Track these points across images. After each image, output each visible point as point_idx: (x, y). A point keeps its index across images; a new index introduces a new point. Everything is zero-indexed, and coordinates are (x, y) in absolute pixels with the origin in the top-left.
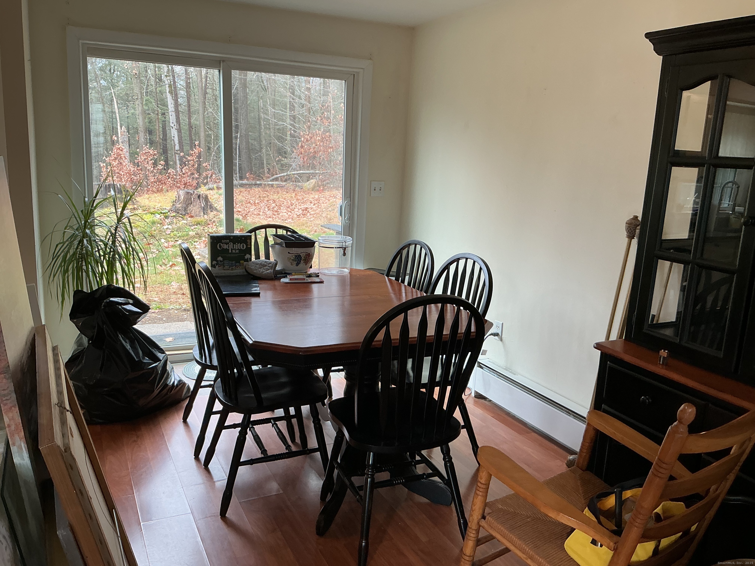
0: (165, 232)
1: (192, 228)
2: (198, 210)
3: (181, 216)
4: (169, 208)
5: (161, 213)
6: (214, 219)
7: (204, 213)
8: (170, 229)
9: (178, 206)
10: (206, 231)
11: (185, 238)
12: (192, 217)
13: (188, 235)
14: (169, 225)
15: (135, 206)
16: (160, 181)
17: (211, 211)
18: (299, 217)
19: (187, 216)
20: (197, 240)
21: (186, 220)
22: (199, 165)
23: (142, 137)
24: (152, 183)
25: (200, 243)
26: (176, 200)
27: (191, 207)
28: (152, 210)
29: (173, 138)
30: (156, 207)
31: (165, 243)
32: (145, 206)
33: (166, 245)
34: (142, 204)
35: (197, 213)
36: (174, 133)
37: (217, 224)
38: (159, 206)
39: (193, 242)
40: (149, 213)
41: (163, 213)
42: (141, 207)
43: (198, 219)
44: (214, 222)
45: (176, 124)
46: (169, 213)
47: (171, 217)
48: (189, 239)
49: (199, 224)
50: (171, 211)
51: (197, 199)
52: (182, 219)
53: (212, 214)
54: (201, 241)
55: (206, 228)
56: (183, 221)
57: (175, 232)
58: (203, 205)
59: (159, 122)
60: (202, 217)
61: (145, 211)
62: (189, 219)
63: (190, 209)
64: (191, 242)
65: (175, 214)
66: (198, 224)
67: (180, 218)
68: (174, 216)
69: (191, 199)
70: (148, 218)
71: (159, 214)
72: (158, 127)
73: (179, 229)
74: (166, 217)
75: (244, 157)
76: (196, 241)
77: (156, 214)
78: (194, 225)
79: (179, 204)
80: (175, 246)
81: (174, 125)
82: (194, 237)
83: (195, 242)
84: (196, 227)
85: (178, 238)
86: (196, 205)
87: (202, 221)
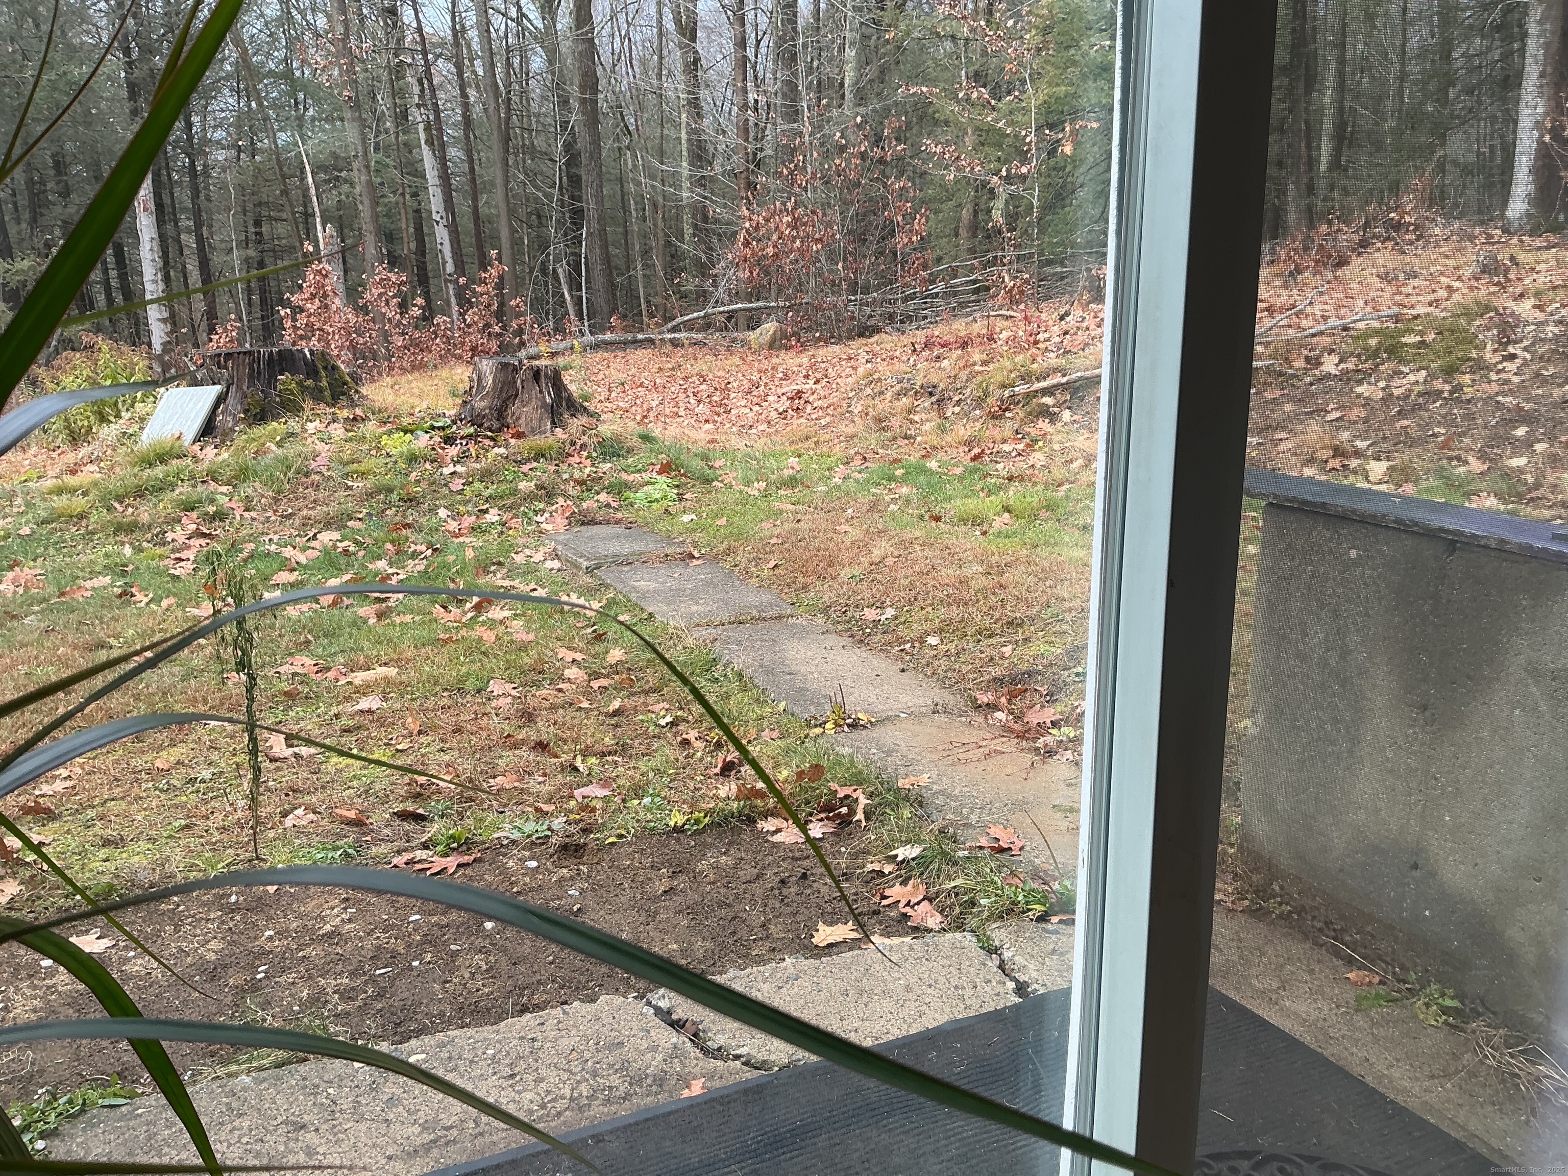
0: (446, 485)
1: (525, 468)
2: (536, 416)
3: (490, 434)
4: (453, 412)
5: (433, 428)
6: (585, 439)
7: (553, 423)
8: (460, 476)
9: (480, 404)
10: (566, 476)
11: (509, 502)
12: (519, 435)
13: (515, 492)
14: (458, 462)
15: (358, 411)
16: (418, 345)
17: (573, 415)
18: (785, 419)
19: (506, 435)
20: (542, 506)
21: (507, 447)
22: (502, 305)
23: (370, 247)
24: (398, 349)
25: (552, 516)
26: (471, 388)
27: (514, 408)
28: (406, 421)
29: (439, 247)
30: (417, 410)
31: (449, 520)
32: (386, 410)
33: (453, 525)
34: (377, 405)
35: (535, 423)
36: (442, 234)
37: (594, 454)
38: (425, 406)
39: (531, 514)
40: (397, 429)
41: (439, 428)
42: (373, 414)
43: (539, 441)
44: (583, 447)
45: (444, 215)
46: (455, 427)
47: (462, 438)
48: (521, 505)
49: (543, 456)
50: (461, 420)
51: (531, 383)
52: (492, 444)
53: (576, 424)
54: (554, 508)
55: (564, 467)
56: (496, 450)
57: (477, 485)
58: (548, 400)
59: (406, 213)
60: (548, 434)
61: (385, 423)
62: (513, 441)
63: (513, 414)
64: (525, 514)
65: (472, 430)
66: (540, 455)
67: (487, 442)
68: (470, 436)
69: (515, 382)
70: (397, 444)
71: (427, 432)
72: (406, 228)
73: (486, 476)
74: (449, 440)
75: (599, 281)
76: (540, 510)
77: (419, 432)
78: (528, 460)
79: (482, 399)
80: (480, 527)
81: (442, 218)
82: (530, 497)
83: (536, 512)
84: (535, 464)
85: (487, 501)
86: (530, 399)
87: (550, 448)
